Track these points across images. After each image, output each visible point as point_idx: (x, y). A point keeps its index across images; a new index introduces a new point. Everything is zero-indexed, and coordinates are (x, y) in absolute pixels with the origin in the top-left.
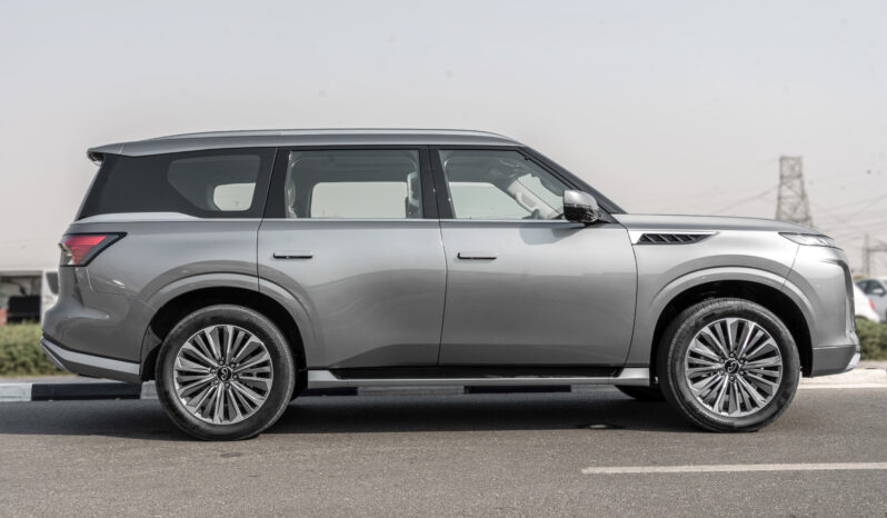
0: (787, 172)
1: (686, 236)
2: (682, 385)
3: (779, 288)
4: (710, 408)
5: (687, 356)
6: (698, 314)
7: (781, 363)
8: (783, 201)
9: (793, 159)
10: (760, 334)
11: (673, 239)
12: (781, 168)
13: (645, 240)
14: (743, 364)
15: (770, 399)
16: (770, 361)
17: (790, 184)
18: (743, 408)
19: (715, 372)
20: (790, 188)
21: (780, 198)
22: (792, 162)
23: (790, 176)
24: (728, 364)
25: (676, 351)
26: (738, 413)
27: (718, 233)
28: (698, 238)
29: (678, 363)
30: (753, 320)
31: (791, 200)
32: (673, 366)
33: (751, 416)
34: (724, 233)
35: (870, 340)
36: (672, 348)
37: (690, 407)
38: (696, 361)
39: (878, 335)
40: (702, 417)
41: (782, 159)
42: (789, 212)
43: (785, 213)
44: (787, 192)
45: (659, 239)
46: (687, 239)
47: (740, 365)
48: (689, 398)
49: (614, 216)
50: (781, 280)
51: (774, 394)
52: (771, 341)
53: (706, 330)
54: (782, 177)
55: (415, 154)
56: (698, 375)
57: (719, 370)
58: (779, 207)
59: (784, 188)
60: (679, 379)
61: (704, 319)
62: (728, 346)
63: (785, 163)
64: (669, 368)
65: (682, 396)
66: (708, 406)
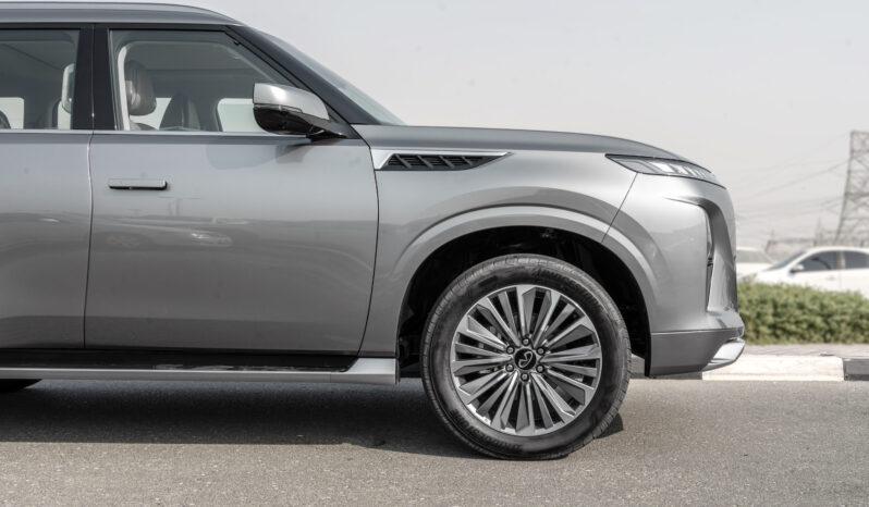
0: (857, 146)
1: (459, 157)
2: (445, 386)
3: (598, 239)
4: (488, 422)
5: (455, 342)
6: (472, 278)
7: (599, 356)
8: (852, 175)
9: (863, 133)
10: (568, 310)
11: (440, 163)
12: (852, 142)
13: (395, 163)
14: (543, 355)
15: (581, 409)
16: (583, 353)
17: (860, 158)
18: (539, 423)
19: (500, 366)
20: (860, 162)
21: (849, 172)
22: (863, 137)
23: (860, 151)
24: (520, 355)
25: (437, 333)
26: (531, 431)
27: (509, 154)
28: (478, 161)
29: (439, 352)
30: (557, 288)
31: (861, 174)
32: (432, 356)
33: (551, 436)
34: (520, 154)
35: (838, 318)
36: (431, 328)
37: (456, 418)
38: (469, 349)
39: (850, 311)
40: (472, 434)
41: (853, 133)
42: (859, 186)
43: (855, 187)
44: (856, 166)
45: (417, 163)
46: (460, 163)
47: (538, 357)
48: (456, 405)
49: (355, 127)
50: (603, 227)
51: (586, 405)
52: (586, 322)
53: (485, 302)
54: (852, 151)
55: (75, 35)
56: (475, 370)
57: (506, 363)
58: (848, 180)
59: (854, 162)
60: (439, 376)
61: (481, 285)
62: (519, 329)
63: (855, 137)
64: (426, 359)
65: (444, 402)
66: (483, 419)
